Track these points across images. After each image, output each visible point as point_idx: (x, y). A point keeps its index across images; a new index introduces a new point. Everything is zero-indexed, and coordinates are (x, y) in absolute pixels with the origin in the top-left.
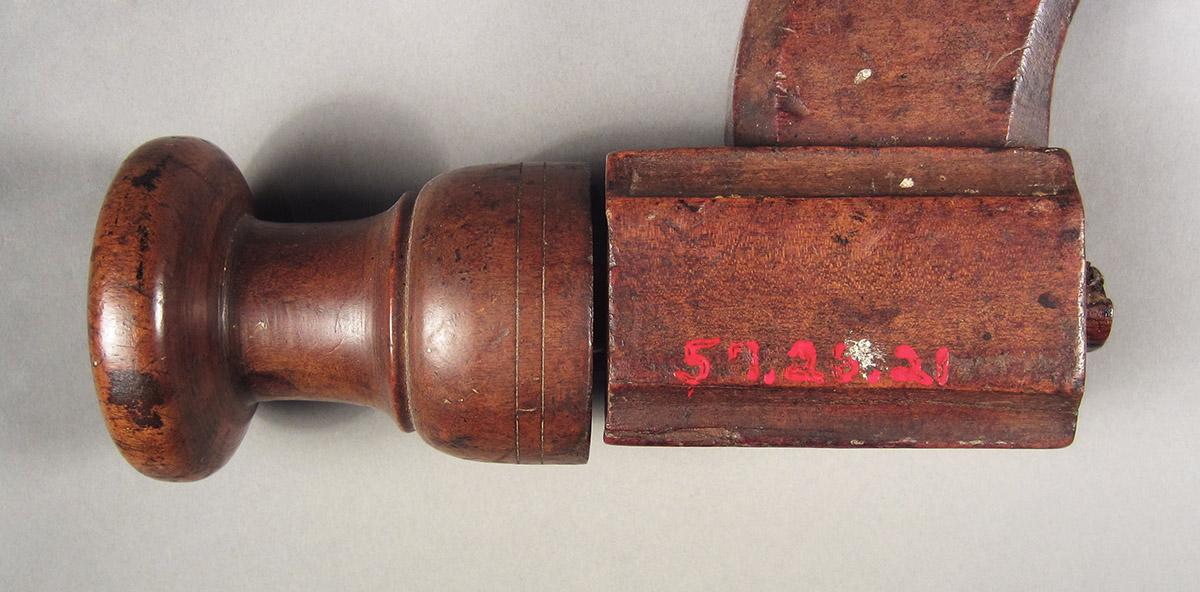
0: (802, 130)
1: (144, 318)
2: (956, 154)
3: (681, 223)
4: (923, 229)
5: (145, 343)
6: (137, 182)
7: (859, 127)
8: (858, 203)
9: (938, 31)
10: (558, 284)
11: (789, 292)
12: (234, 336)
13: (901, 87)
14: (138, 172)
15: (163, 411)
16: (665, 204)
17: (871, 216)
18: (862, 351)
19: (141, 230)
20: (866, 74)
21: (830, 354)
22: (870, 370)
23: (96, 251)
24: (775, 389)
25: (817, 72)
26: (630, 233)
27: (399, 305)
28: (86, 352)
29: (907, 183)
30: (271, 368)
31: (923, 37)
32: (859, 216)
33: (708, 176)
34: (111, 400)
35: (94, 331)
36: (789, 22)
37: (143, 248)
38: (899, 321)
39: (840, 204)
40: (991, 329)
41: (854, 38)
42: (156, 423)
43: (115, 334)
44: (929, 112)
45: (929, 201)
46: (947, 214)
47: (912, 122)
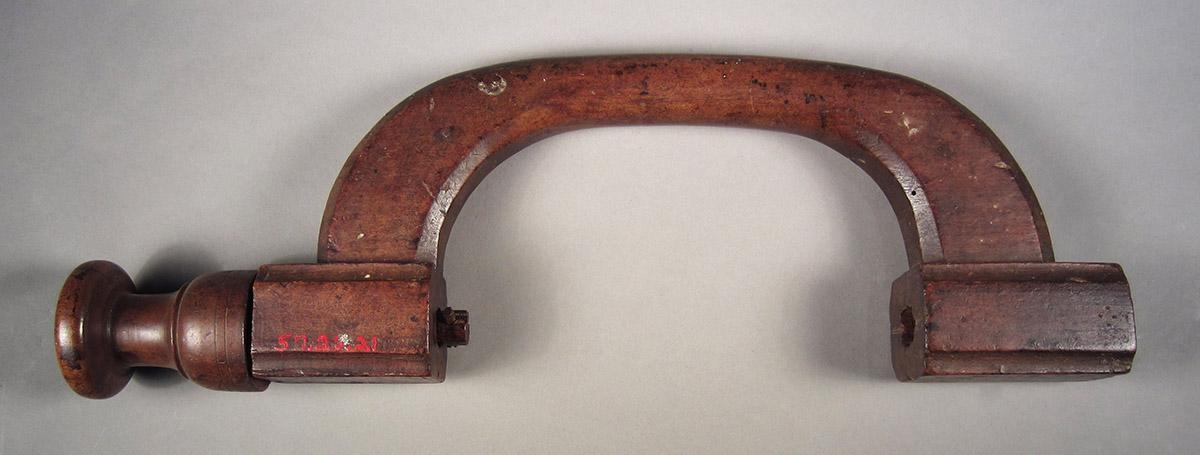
0: (337, 256)
1: (75, 328)
2: (389, 265)
3: (280, 291)
4: (368, 293)
5: (75, 336)
6: (76, 277)
7: (358, 255)
8: (346, 284)
9: (390, 219)
10: (232, 315)
11: (318, 316)
12: (113, 336)
13: (375, 240)
14: (77, 274)
15: (82, 363)
16: (275, 284)
17: (350, 288)
18: (344, 339)
19: (76, 294)
20: (362, 235)
21: (334, 340)
22: (347, 346)
23: (59, 302)
24: (312, 353)
25: (344, 235)
26: (261, 296)
27: (175, 323)
28: (53, 340)
29: (368, 276)
30: (128, 350)
31: (384, 221)
32: (346, 288)
33: (294, 274)
34: (61, 358)
35: (56, 332)
36: (334, 216)
37: (76, 301)
38: (359, 327)
39: (339, 284)
40: (392, 330)
41: (358, 222)
42: (79, 368)
43: (64, 336)
44: (386, 250)
45: (372, 283)
46: (377, 287)
47: (378, 254)
